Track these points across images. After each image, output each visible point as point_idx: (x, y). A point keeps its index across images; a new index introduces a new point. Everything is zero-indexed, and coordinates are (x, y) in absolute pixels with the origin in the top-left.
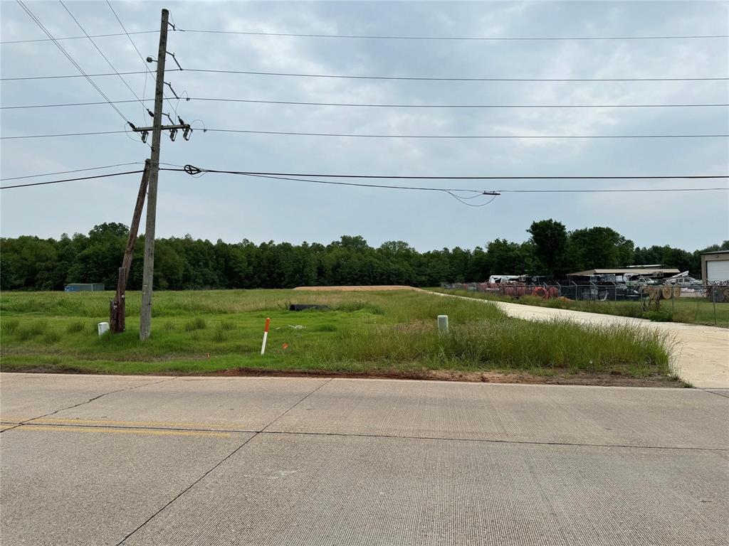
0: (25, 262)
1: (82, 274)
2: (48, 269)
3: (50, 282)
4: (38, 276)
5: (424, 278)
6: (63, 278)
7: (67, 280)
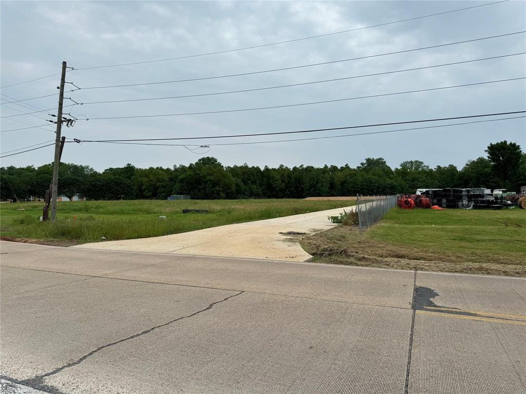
0: (151, 182)
1: (180, 189)
2: (163, 186)
3: (164, 194)
4: (159, 191)
6: (171, 191)
7: (172, 193)
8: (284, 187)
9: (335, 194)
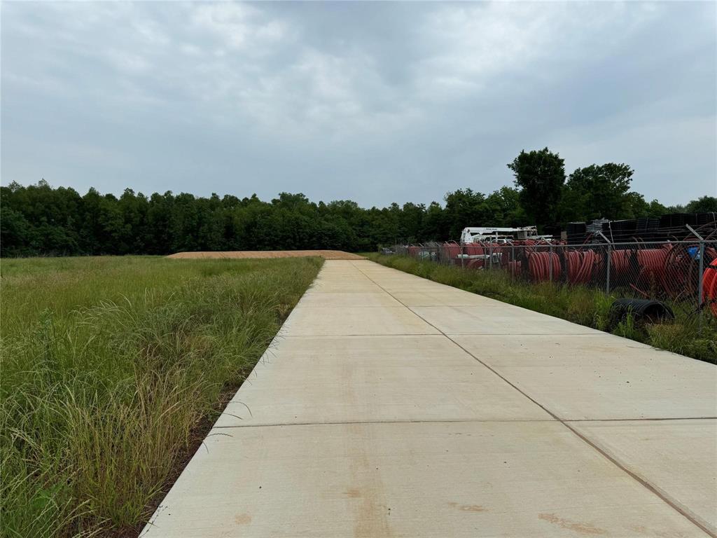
5: (366, 240)
8: (130, 233)
9: (236, 245)
